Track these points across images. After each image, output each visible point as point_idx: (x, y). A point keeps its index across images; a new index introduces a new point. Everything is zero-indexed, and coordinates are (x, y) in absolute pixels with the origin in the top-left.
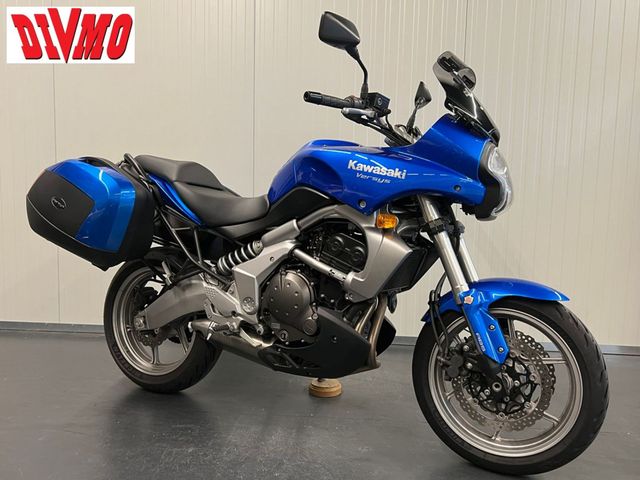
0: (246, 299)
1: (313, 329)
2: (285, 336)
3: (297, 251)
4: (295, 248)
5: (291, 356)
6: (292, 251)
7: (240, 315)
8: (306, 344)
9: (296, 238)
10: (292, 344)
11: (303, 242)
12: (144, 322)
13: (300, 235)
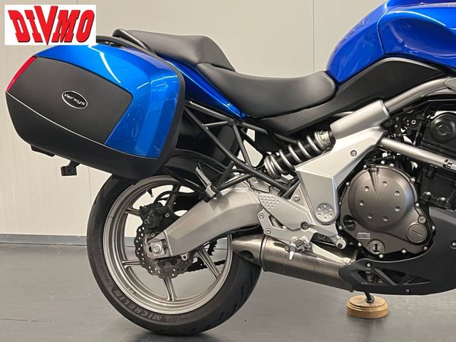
0: (320, 206)
1: (422, 235)
2: (378, 248)
3: (387, 142)
4: (384, 136)
5: (384, 271)
6: (379, 142)
7: (311, 226)
8: (409, 255)
9: (382, 125)
10: (387, 257)
11: (389, 128)
12: (165, 248)
13: (388, 121)
